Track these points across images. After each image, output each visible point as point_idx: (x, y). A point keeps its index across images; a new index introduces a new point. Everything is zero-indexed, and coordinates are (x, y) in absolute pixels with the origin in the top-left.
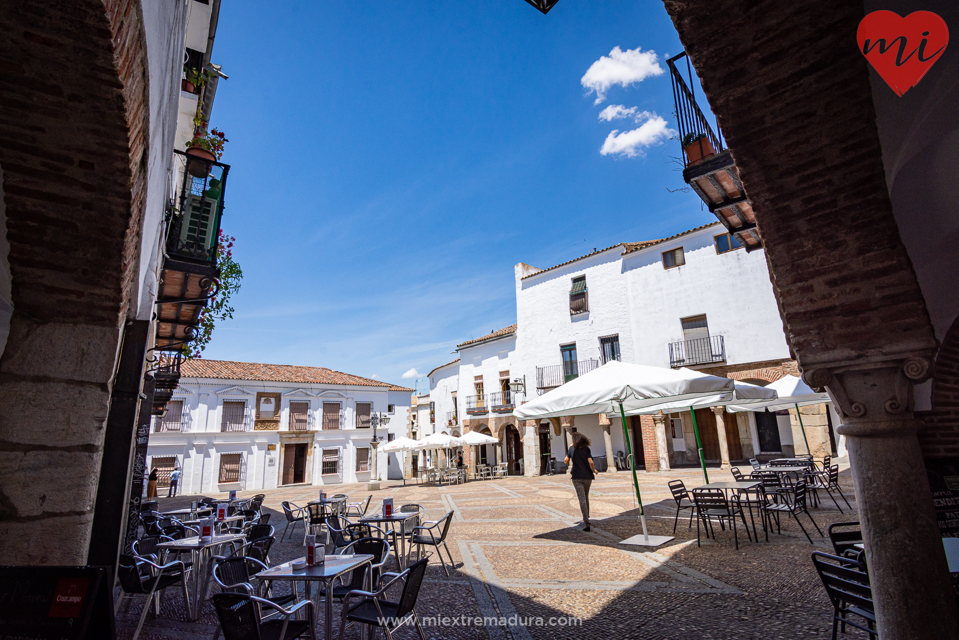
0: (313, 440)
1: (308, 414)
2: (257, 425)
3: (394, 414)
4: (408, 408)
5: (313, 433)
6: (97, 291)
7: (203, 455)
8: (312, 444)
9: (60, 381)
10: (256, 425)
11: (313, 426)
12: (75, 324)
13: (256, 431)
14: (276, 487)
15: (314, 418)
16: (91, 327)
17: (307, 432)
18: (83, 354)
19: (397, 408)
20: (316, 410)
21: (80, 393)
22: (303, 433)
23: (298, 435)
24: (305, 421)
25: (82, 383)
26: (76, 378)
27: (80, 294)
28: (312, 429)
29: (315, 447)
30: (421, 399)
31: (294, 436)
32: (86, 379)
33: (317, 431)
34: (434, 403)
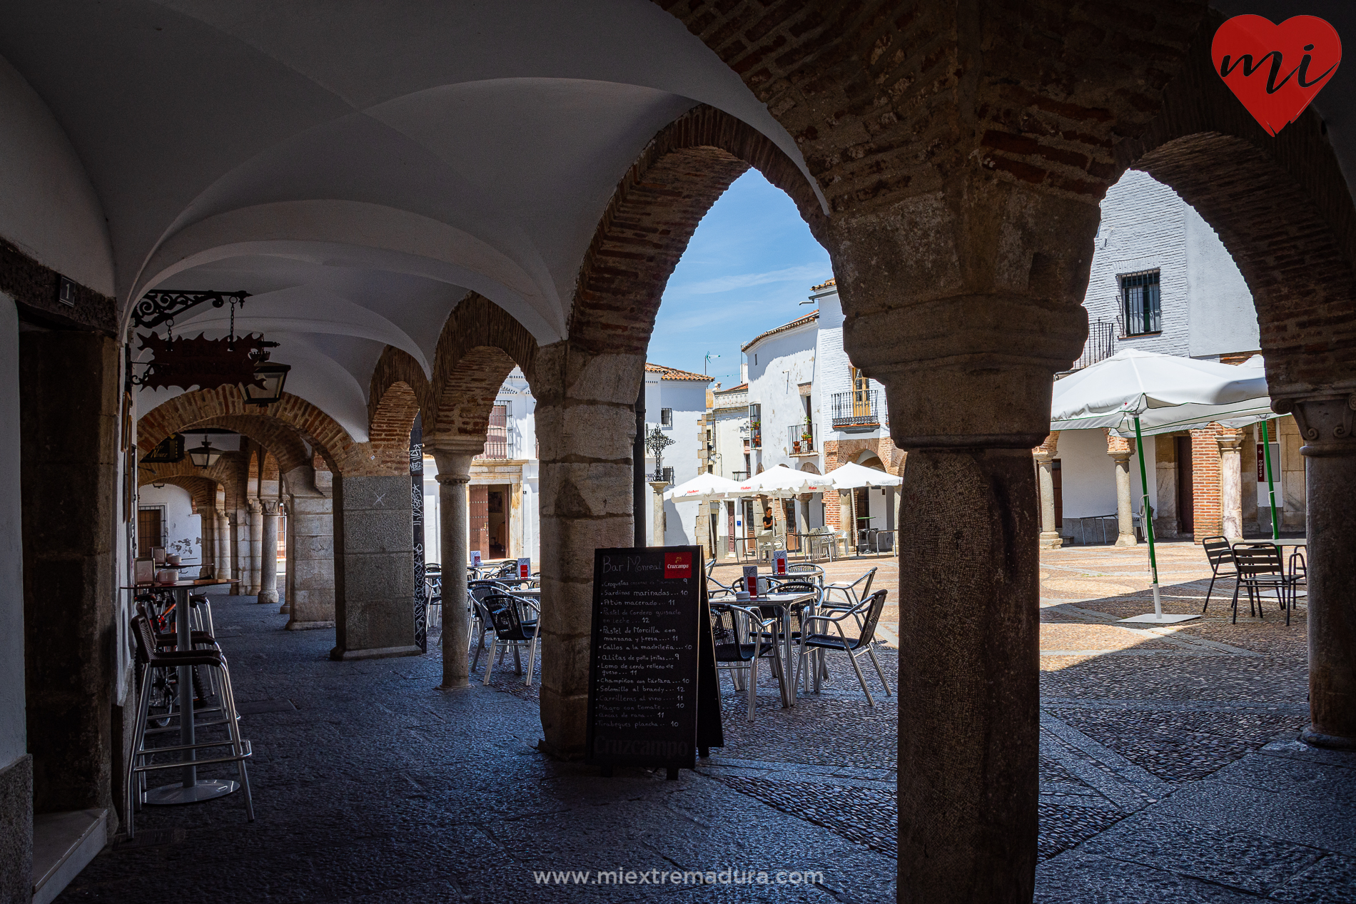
0: (520, 478)
1: (508, 425)
3: (671, 428)
5: (520, 464)
6: (637, 325)
8: (518, 485)
9: (604, 403)
11: (517, 449)
12: (618, 354)
15: (519, 435)
16: (628, 355)
17: (507, 464)
18: (620, 379)
19: (676, 415)
20: (522, 417)
21: (617, 414)
22: (501, 464)
23: (492, 469)
24: (504, 439)
25: (618, 405)
26: (614, 401)
27: (625, 329)
28: (519, 456)
29: (525, 493)
30: (721, 397)
31: (485, 469)
32: (620, 401)
33: (527, 462)
34: (759, 406)
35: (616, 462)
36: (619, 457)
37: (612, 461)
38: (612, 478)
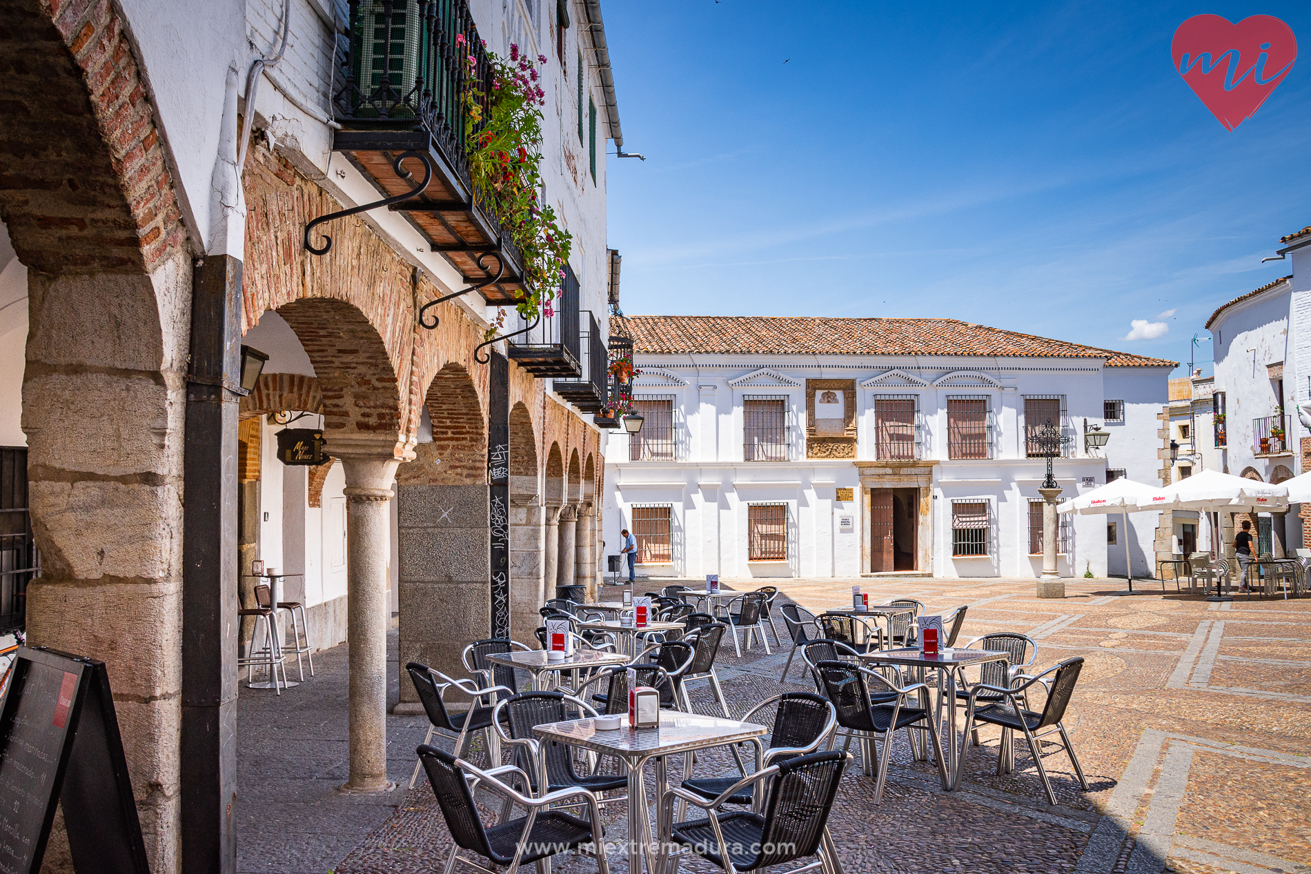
0: (930, 481)
1: (916, 422)
2: (812, 448)
3: (1123, 424)
4: (1158, 407)
5: (929, 466)
6: (99, 215)
7: (716, 504)
8: (928, 489)
9: (98, 370)
10: (810, 447)
11: (927, 449)
12: (92, 274)
13: (810, 460)
14: (859, 575)
15: (929, 433)
16: (112, 277)
17: (914, 465)
18: (118, 325)
19: (1130, 409)
20: (932, 412)
21: (128, 389)
22: (907, 466)
23: (897, 471)
24: (911, 438)
25: (127, 373)
26: (118, 365)
27: (81, 224)
28: (927, 456)
29: (935, 497)
31: (889, 471)
32: (131, 366)
33: (937, 463)
34: (1223, 394)
35: (124, 479)
36: (131, 471)
37: (116, 479)
38: (117, 511)
